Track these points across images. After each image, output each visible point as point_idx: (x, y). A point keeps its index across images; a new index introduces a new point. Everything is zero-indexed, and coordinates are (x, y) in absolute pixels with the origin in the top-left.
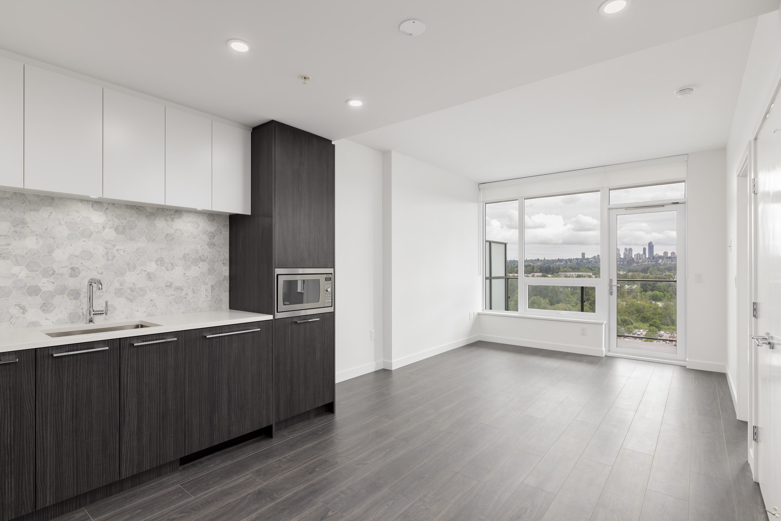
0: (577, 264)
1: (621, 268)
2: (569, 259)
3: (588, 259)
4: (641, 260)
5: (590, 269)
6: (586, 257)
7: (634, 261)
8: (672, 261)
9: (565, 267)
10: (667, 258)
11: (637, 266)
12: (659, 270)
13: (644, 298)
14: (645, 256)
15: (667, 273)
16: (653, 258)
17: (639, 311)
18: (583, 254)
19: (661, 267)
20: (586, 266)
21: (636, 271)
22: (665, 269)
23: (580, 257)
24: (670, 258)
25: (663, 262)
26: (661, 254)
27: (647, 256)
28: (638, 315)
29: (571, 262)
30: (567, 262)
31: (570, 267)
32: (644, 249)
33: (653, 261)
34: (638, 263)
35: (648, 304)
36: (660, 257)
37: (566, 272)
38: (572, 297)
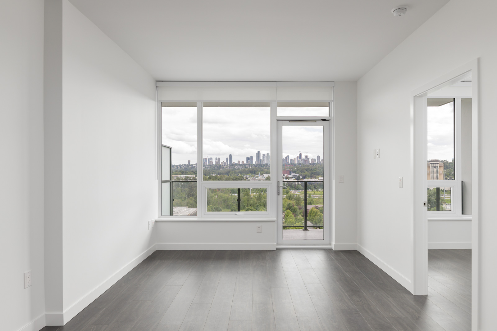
0: (185, 168)
1: (214, 172)
2: (179, 165)
3: (192, 165)
4: (225, 166)
5: (194, 172)
6: (191, 164)
7: (221, 167)
8: (242, 167)
9: (177, 171)
10: (240, 165)
11: (223, 170)
12: (235, 173)
13: (228, 192)
14: (228, 163)
15: (240, 175)
16: (232, 165)
17: (225, 201)
18: (189, 162)
19: (236, 171)
20: (192, 170)
21: (222, 174)
22: (239, 172)
23: (187, 163)
24: (241, 165)
25: (238, 167)
26: (236, 162)
27: (229, 164)
28: (224, 204)
29: (180, 167)
30: (178, 167)
31: (180, 171)
32: (227, 159)
33: (232, 167)
34: (223, 168)
35: (230, 196)
36: (236, 164)
37: (177, 174)
38: (182, 193)
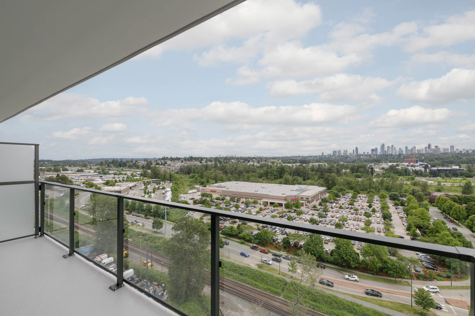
0: (319, 158)
1: (342, 160)
2: (315, 156)
3: (325, 156)
4: (352, 157)
5: (326, 161)
6: (324, 155)
7: (348, 157)
8: (367, 157)
9: (313, 160)
10: (365, 155)
11: (350, 159)
12: (361, 161)
13: (352, 176)
14: (354, 154)
15: (365, 163)
16: (358, 155)
17: (349, 183)
18: (323, 153)
19: (362, 160)
20: (324, 159)
21: (349, 162)
22: (364, 161)
23: (321, 155)
24: (366, 155)
25: (363, 157)
26: (362, 153)
27: (355, 154)
28: (348, 186)
29: (316, 157)
30: (314, 158)
31: (316, 160)
32: (354, 150)
33: (358, 157)
34: (350, 158)
35: (354, 180)
36: (361, 155)
37: (313, 162)
38: (315, 176)
